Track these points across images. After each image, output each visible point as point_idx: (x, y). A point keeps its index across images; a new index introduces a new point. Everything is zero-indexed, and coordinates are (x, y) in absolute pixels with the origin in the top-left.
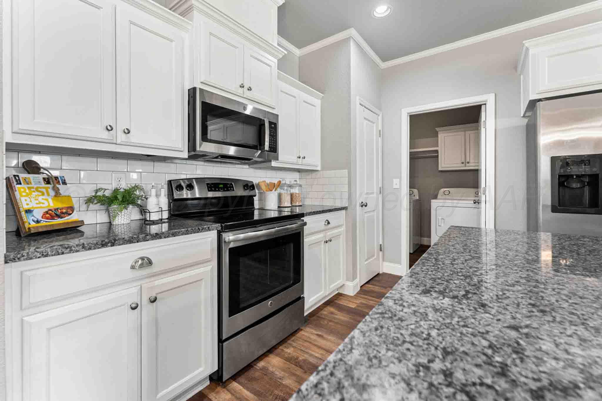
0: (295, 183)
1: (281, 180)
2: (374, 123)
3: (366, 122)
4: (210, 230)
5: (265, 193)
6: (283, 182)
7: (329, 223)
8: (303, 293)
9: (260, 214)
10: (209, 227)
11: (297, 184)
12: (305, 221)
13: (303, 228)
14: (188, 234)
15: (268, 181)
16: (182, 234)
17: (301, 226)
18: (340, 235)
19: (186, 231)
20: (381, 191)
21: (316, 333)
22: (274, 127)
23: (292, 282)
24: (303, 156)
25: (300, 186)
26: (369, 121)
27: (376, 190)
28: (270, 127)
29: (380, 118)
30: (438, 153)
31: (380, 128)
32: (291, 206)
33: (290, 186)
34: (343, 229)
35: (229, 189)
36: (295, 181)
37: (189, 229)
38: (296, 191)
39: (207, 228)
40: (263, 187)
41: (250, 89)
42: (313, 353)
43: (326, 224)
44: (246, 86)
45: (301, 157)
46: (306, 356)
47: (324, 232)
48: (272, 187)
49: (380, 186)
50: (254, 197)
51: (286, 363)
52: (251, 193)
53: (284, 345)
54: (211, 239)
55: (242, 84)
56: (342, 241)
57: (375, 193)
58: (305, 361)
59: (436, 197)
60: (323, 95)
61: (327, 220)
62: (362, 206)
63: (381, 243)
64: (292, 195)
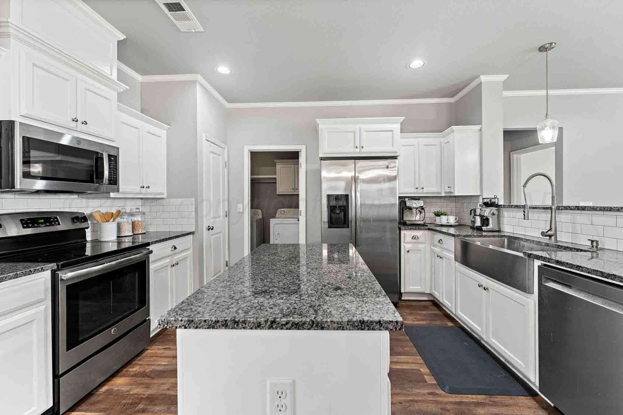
0: (138, 210)
1: (120, 209)
2: (219, 155)
3: (212, 155)
4: (44, 271)
5: (100, 224)
6: (123, 211)
7: (175, 248)
8: (149, 315)
9: (93, 247)
10: (42, 268)
11: (139, 212)
12: (150, 250)
13: (149, 256)
14: (17, 278)
15: (103, 210)
16: (10, 279)
17: (146, 255)
18: (187, 258)
19: (15, 275)
20: (227, 215)
21: (163, 347)
22: (114, 160)
23: (137, 307)
24: (147, 186)
25: (144, 214)
26: (215, 153)
27: (222, 214)
28: (110, 160)
29: (226, 151)
30: (276, 180)
31: (226, 160)
32: (132, 234)
33: (131, 214)
34: (190, 252)
35: (53, 223)
36: (137, 209)
37: (18, 273)
38: (138, 218)
39: (40, 269)
40: (98, 218)
41: (85, 123)
42: (160, 363)
43: (173, 249)
44: (80, 120)
45: (145, 187)
46: (153, 367)
47: (171, 257)
48: (109, 217)
49: (226, 210)
50: (86, 230)
51: (133, 379)
52: (83, 225)
53: (130, 366)
54: (44, 279)
55: (75, 118)
56: (189, 263)
57: (221, 217)
58: (151, 371)
59: (274, 217)
60: (169, 127)
61: (173, 246)
62: (209, 230)
63: (227, 259)
64: (133, 224)
